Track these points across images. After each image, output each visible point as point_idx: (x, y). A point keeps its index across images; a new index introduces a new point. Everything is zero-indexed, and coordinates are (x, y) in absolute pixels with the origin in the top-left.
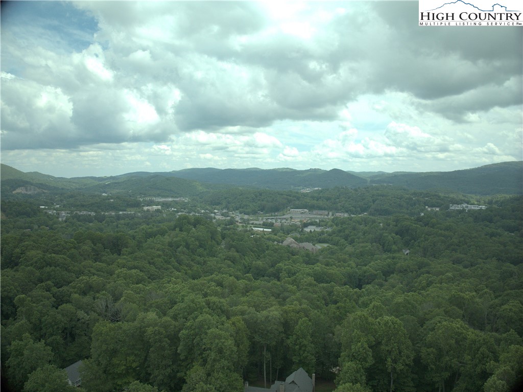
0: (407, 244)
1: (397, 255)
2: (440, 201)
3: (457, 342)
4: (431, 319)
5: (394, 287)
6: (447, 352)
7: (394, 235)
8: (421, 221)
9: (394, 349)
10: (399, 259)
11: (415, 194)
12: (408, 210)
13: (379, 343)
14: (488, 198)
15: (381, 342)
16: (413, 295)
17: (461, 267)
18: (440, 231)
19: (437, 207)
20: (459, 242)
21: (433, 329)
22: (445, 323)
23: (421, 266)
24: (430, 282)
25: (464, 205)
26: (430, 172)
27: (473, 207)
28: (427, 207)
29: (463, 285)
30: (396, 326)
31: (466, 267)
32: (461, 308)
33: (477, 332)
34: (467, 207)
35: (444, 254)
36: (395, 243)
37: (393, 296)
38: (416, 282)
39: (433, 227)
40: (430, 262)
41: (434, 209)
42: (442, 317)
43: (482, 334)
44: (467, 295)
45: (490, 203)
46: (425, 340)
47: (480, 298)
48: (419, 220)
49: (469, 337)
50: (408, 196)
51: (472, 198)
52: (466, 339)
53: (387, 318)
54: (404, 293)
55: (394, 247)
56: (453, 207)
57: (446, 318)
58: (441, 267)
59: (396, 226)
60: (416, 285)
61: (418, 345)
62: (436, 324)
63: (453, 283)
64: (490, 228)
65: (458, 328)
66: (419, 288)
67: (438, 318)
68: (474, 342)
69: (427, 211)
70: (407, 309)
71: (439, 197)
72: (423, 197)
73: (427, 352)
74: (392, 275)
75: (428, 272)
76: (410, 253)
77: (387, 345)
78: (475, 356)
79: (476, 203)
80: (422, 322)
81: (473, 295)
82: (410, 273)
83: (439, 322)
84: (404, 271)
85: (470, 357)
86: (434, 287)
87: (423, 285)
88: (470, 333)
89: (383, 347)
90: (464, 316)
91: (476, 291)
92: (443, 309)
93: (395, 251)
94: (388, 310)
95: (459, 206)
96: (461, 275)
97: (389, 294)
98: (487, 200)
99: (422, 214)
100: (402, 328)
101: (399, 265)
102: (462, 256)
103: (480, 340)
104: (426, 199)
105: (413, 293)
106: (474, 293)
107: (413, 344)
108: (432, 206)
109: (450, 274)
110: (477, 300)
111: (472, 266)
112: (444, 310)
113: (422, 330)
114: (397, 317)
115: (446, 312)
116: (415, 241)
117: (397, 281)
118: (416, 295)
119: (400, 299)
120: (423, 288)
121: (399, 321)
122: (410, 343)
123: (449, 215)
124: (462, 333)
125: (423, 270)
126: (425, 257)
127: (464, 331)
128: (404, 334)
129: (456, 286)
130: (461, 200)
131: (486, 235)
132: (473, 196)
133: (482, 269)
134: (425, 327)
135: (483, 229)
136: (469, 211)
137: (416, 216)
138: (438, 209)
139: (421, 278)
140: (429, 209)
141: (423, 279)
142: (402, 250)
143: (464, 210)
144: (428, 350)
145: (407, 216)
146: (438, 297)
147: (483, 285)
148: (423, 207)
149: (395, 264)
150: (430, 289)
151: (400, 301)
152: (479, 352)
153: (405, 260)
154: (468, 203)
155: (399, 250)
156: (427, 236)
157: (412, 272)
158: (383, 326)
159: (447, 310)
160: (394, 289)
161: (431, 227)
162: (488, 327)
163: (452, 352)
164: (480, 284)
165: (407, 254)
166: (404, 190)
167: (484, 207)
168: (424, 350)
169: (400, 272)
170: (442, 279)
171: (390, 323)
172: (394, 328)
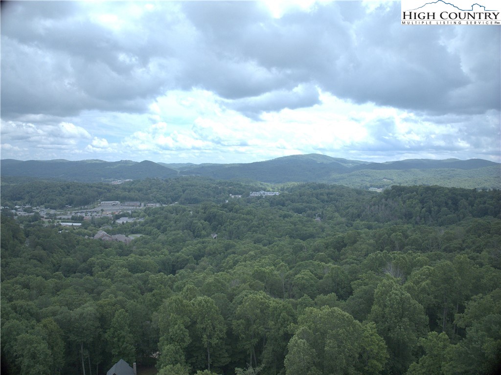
0: (215, 229)
1: (206, 239)
2: (241, 189)
3: (262, 311)
4: (239, 294)
5: (205, 269)
6: (254, 321)
7: (203, 221)
8: (226, 208)
9: (208, 326)
10: (208, 243)
11: (220, 183)
12: (214, 198)
13: (195, 323)
14: (281, 186)
15: (196, 322)
16: (222, 274)
17: (261, 246)
18: (242, 216)
19: (240, 194)
20: (259, 224)
21: (241, 303)
22: (250, 296)
23: (228, 247)
24: (236, 261)
25: (262, 192)
26: (233, 164)
27: (268, 194)
28: (231, 195)
29: (263, 261)
30: (209, 305)
31: (265, 245)
32: (262, 281)
33: (278, 300)
34: (264, 193)
35: (247, 235)
36: (204, 229)
37: (204, 278)
38: (224, 263)
39: (236, 212)
40: (235, 244)
41: (237, 196)
42: (247, 291)
43: (281, 301)
44: (267, 269)
45: (282, 189)
46: (235, 313)
47: (278, 270)
48: (224, 206)
49: (271, 305)
50: (214, 185)
51: (268, 186)
52: (269, 307)
53: (200, 298)
54: (214, 273)
55: (203, 232)
56: (254, 194)
57: (251, 291)
58: (244, 247)
59: (205, 213)
60: (224, 265)
61: (229, 319)
62: (243, 297)
63: (255, 260)
64: (283, 210)
65: (262, 299)
66: (227, 267)
67: (244, 293)
68: (275, 308)
69: (231, 198)
70: (218, 288)
71: (241, 185)
72: (227, 186)
73: (237, 323)
74: (203, 258)
75: (234, 253)
76: (217, 236)
77: (202, 323)
78: (277, 321)
79: (271, 190)
80: (231, 298)
81: (272, 269)
82: (219, 255)
83: (246, 295)
84: (213, 254)
85: (273, 322)
86: (240, 265)
87: (230, 264)
88: (271, 302)
89: (198, 326)
90: (265, 288)
91: (274, 265)
92: (248, 283)
93: (204, 236)
94: (201, 291)
95: (258, 193)
96: (261, 253)
97: (201, 276)
98: (280, 188)
99: (227, 201)
100: (214, 305)
101: (209, 248)
102: (262, 236)
103: (280, 307)
104: (230, 187)
105: (222, 273)
106: (273, 267)
107: (225, 319)
108: (235, 194)
109: (252, 253)
110: (276, 272)
111: (270, 244)
112: (249, 285)
113: (231, 304)
114: (209, 296)
115: (251, 286)
116: (222, 225)
117: (208, 263)
118: (225, 274)
119: (210, 279)
120: (231, 268)
121: (211, 300)
122: (222, 318)
123: (249, 201)
124: (265, 302)
125: (230, 251)
126: (231, 239)
127: (267, 301)
128: (217, 311)
129: (258, 262)
130: (259, 188)
131: (280, 217)
132: (269, 184)
133: (278, 246)
134: (234, 302)
135: (277, 212)
136: (266, 197)
137: (221, 204)
138: (240, 196)
139: (228, 258)
140: (233, 197)
141: (230, 259)
142: (210, 234)
143: (261, 196)
144: (238, 322)
145: (214, 204)
146: (244, 273)
147: (280, 259)
148: (228, 195)
149: (205, 248)
150: (237, 267)
151: (211, 281)
152: (281, 317)
153: (214, 243)
154: (265, 190)
155: (208, 235)
156: (231, 220)
157: (220, 254)
158: (197, 306)
159: (252, 284)
160: (205, 271)
161: (235, 212)
162: (286, 295)
163: (258, 320)
164: (277, 259)
165: (215, 238)
166: (211, 180)
167: (277, 194)
168: (234, 322)
169: (210, 254)
170: (246, 258)
171: (203, 302)
172: (207, 306)
